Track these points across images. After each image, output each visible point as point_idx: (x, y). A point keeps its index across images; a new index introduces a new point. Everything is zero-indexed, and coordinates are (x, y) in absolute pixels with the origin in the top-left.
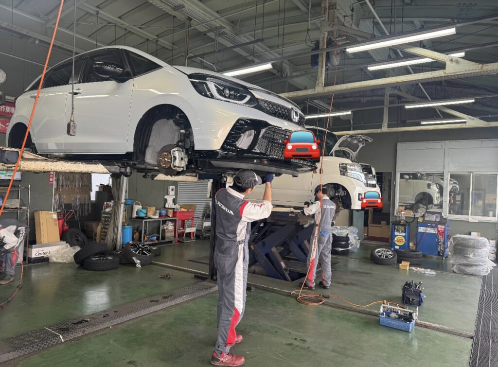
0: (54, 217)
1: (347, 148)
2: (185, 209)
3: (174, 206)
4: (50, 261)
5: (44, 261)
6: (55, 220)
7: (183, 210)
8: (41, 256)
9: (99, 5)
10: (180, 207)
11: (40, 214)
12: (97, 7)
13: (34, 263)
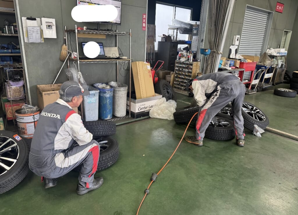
0: (148, 68)
2: (251, 60)
6: (149, 71)
7: (249, 61)
8: (143, 110)
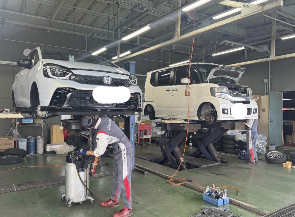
0: (61, 129)
1: (225, 76)
3: (137, 122)
4: (57, 153)
5: (53, 153)
6: (61, 130)
7: (143, 124)
8: (52, 150)
9: (75, 4)
10: (142, 122)
11: (53, 127)
12: (74, 6)
13: (48, 154)
